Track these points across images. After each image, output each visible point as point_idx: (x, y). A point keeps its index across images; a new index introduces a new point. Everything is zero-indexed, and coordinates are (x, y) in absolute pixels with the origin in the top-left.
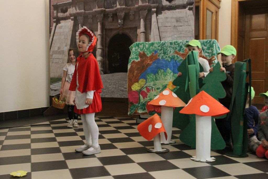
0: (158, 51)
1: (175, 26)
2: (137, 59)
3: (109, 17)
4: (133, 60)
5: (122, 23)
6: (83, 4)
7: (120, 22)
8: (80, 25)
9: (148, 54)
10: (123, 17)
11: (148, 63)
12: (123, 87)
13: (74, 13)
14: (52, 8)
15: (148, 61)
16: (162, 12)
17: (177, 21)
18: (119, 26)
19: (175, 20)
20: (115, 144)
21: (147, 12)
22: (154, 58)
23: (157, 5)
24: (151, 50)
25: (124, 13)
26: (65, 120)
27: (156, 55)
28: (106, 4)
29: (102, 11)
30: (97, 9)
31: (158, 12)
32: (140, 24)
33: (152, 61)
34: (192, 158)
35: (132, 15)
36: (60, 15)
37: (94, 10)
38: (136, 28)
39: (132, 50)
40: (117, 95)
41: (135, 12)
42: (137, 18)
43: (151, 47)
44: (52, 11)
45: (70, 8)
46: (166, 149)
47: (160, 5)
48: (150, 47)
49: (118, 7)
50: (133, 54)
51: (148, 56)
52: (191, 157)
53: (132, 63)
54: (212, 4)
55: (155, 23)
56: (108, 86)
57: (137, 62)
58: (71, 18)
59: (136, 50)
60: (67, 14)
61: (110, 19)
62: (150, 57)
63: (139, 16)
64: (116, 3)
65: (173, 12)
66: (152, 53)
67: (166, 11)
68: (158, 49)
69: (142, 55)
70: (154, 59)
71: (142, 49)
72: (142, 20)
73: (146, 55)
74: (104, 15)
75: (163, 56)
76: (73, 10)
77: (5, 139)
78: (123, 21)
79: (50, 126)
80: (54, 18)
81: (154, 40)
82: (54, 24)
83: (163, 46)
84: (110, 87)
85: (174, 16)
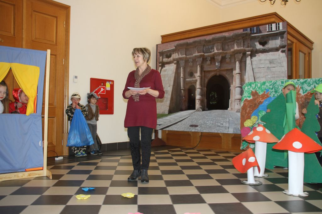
0: (270, 89)
1: (268, 67)
2: (249, 97)
3: (207, 60)
4: (246, 98)
5: (219, 66)
6: (185, 50)
7: (217, 64)
8: (182, 68)
9: (260, 93)
10: (220, 60)
11: (260, 101)
12: (220, 123)
13: (177, 58)
14: (158, 54)
15: (259, 99)
16: (256, 55)
17: (270, 63)
18: (216, 68)
19: (269, 62)
20: (211, 175)
21: (242, 55)
22: (265, 96)
23: (251, 48)
24: (263, 89)
25: (220, 57)
26: (168, 151)
27: (268, 93)
28: (204, 49)
29: (201, 56)
30: (197, 54)
31: (252, 55)
32: (236, 66)
33: (264, 99)
34: (284, 192)
35: (228, 58)
36: (165, 60)
37: (194, 55)
38: (232, 70)
39: (244, 89)
40: (214, 130)
41: (231, 55)
42: (233, 61)
43: (263, 86)
44: (158, 57)
45: (174, 54)
46: (259, 181)
47: (254, 49)
48: (261, 86)
49: (216, 51)
50: (246, 93)
51: (260, 94)
52: (283, 190)
53: (244, 101)
54: (305, 47)
55: (249, 65)
56: (206, 122)
57: (249, 101)
58: (174, 62)
59: (248, 89)
60: (171, 59)
61: (208, 62)
62: (262, 95)
63: (235, 59)
64: (214, 49)
65: (267, 55)
66: (263, 92)
67: (260, 54)
68: (270, 88)
69: (254, 94)
70: (266, 98)
71: (254, 88)
72: (237, 63)
73: (258, 94)
74: (203, 59)
75: (274, 94)
76: (176, 55)
77: (118, 165)
78: (220, 64)
79: (155, 156)
80: (160, 63)
81: (249, 80)
82: (160, 68)
83: (274, 85)
84: (208, 122)
85: (268, 58)
